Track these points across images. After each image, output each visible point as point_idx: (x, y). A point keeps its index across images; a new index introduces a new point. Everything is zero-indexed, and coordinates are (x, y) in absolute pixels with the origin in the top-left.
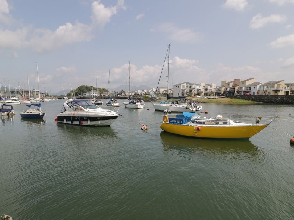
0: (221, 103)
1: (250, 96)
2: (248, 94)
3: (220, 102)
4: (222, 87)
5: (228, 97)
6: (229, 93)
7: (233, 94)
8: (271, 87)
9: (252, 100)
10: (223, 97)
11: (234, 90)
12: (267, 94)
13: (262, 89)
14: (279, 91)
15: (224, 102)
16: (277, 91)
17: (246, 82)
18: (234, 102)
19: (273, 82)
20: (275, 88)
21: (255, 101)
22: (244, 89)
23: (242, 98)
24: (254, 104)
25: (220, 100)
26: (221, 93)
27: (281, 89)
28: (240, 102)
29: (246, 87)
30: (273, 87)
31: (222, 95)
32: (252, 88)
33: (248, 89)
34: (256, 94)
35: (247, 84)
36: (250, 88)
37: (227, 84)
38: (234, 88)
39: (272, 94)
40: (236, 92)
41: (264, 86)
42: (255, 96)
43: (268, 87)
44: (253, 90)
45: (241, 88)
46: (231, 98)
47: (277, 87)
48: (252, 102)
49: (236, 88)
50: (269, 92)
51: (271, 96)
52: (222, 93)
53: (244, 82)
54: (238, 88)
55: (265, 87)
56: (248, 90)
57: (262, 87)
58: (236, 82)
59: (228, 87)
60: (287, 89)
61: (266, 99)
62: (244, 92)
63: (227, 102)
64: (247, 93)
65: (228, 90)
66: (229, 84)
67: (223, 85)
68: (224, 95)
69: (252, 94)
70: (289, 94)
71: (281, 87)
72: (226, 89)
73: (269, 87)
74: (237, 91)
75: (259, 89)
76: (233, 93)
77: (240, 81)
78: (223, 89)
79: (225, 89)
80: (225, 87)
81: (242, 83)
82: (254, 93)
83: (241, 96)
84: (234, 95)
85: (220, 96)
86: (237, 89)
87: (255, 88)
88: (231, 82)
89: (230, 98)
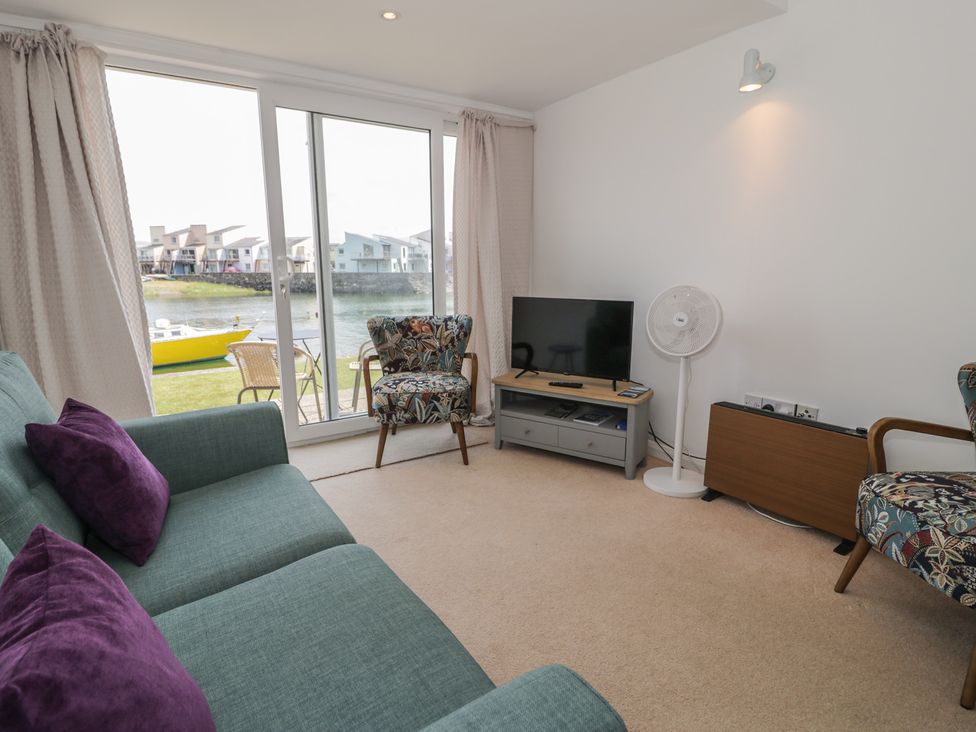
0: (157, 295)
1: (239, 274)
2: (232, 269)
3: (155, 292)
4: (154, 246)
5: (177, 278)
6: (181, 264)
7: (192, 270)
9: (246, 285)
10: (164, 279)
11: (194, 258)
13: (266, 257)
14: (303, 262)
15: (168, 292)
16: (299, 263)
17: (224, 235)
18: (196, 293)
20: (293, 255)
21: (251, 286)
22: (220, 255)
23: (218, 279)
24: (250, 296)
25: (152, 286)
26: (151, 267)
27: (307, 258)
28: (215, 290)
29: (227, 250)
30: (289, 252)
31: (157, 272)
32: (241, 252)
33: (232, 254)
34: (252, 270)
35: (228, 240)
36: (235, 251)
37: (170, 240)
38: (192, 252)
40: (198, 263)
42: (250, 276)
44: (244, 259)
45: (213, 251)
46: (186, 279)
47: (298, 252)
48: (245, 291)
49: (199, 251)
52: (157, 264)
53: (217, 235)
54: (205, 252)
56: (233, 259)
57: (265, 252)
58: (196, 234)
59: (173, 247)
62: (221, 262)
63: (177, 293)
64: (230, 265)
65: (175, 255)
66: (174, 238)
67: (156, 240)
68: (163, 272)
69: (244, 269)
71: (306, 252)
72: (169, 252)
74: (203, 261)
75: (259, 256)
76: (192, 267)
77: (209, 231)
78: (157, 254)
79: (166, 254)
80: (162, 248)
81: (212, 237)
82: (248, 266)
83: (214, 275)
84: (196, 270)
85: (151, 273)
86: (202, 253)
87: (248, 252)
88: (182, 232)
89: (184, 280)
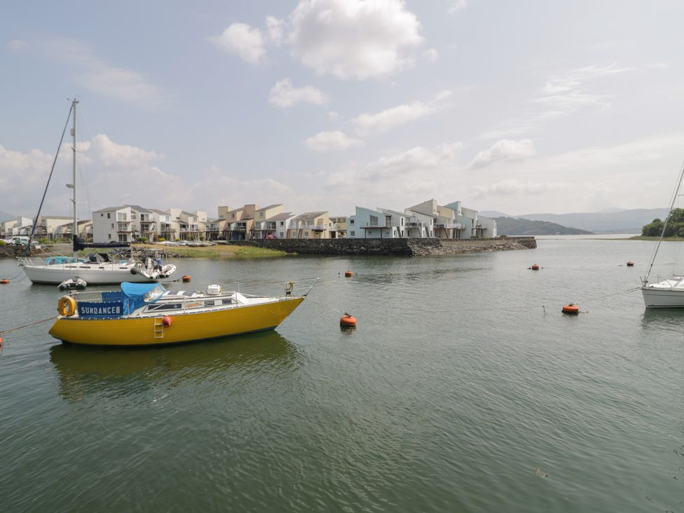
0: (219, 256)
1: (276, 240)
2: (270, 236)
3: (218, 254)
4: (220, 220)
5: (232, 243)
6: (236, 233)
7: (243, 237)
8: (308, 224)
9: (280, 248)
10: (224, 244)
11: (245, 228)
12: (304, 237)
13: (295, 227)
14: (322, 231)
15: (226, 253)
16: (318, 231)
17: (267, 211)
18: (245, 254)
19: (312, 214)
20: (315, 226)
21: (284, 250)
22: (263, 226)
23: (261, 244)
24: (283, 257)
25: (216, 249)
26: (217, 235)
27: (324, 227)
28: (258, 252)
29: (268, 223)
30: (312, 223)
31: (220, 239)
32: (278, 224)
33: (271, 225)
34: (285, 237)
35: (269, 215)
36: (274, 223)
37: (230, 215)
38: (245, 224)
39: (311, 236)
40: (248, 232)
41: (297, 220)
42: (283, 241)
43: (303, 223)
44: (279, 229)
45: (259, 223)
46: (239, 244)
47: (318, 223)
48: (278, 253)
49: (249, 224)
50: (307, 234)
51: (310, 240)
52: (221, 233)
53: (262, 212)
54: (253, 224)
55: (300, 223)
56: (271, 229)
57: (295, 223)
58: (248, 211)
59: (233, 221)
60: (334, 228)
61: (303, 247)
62: (263, 231)
63: (232, 255)
64: (269, 234)
65: (233, 227)
66: (233, 214)
67: (222, 216)
68: (224, 239)
69: (279, 236)
70: (337, 237)
71: (324, 223)
72: (229, 225)
73: (306, 223)
74: (251, 230)
75: (290, 226)
76: (243, 234)
77: (256, 209)
78: (222, 226)
79: (227, 226)
80: (225, 221)
81: (259, 213)
82: (282, 234)
83: (258, 240)
84: (246, 237)
85: (216, 240)
86: (251, 225)
87: (282, 223)
88: (239, 210)
89: (237, 245)
